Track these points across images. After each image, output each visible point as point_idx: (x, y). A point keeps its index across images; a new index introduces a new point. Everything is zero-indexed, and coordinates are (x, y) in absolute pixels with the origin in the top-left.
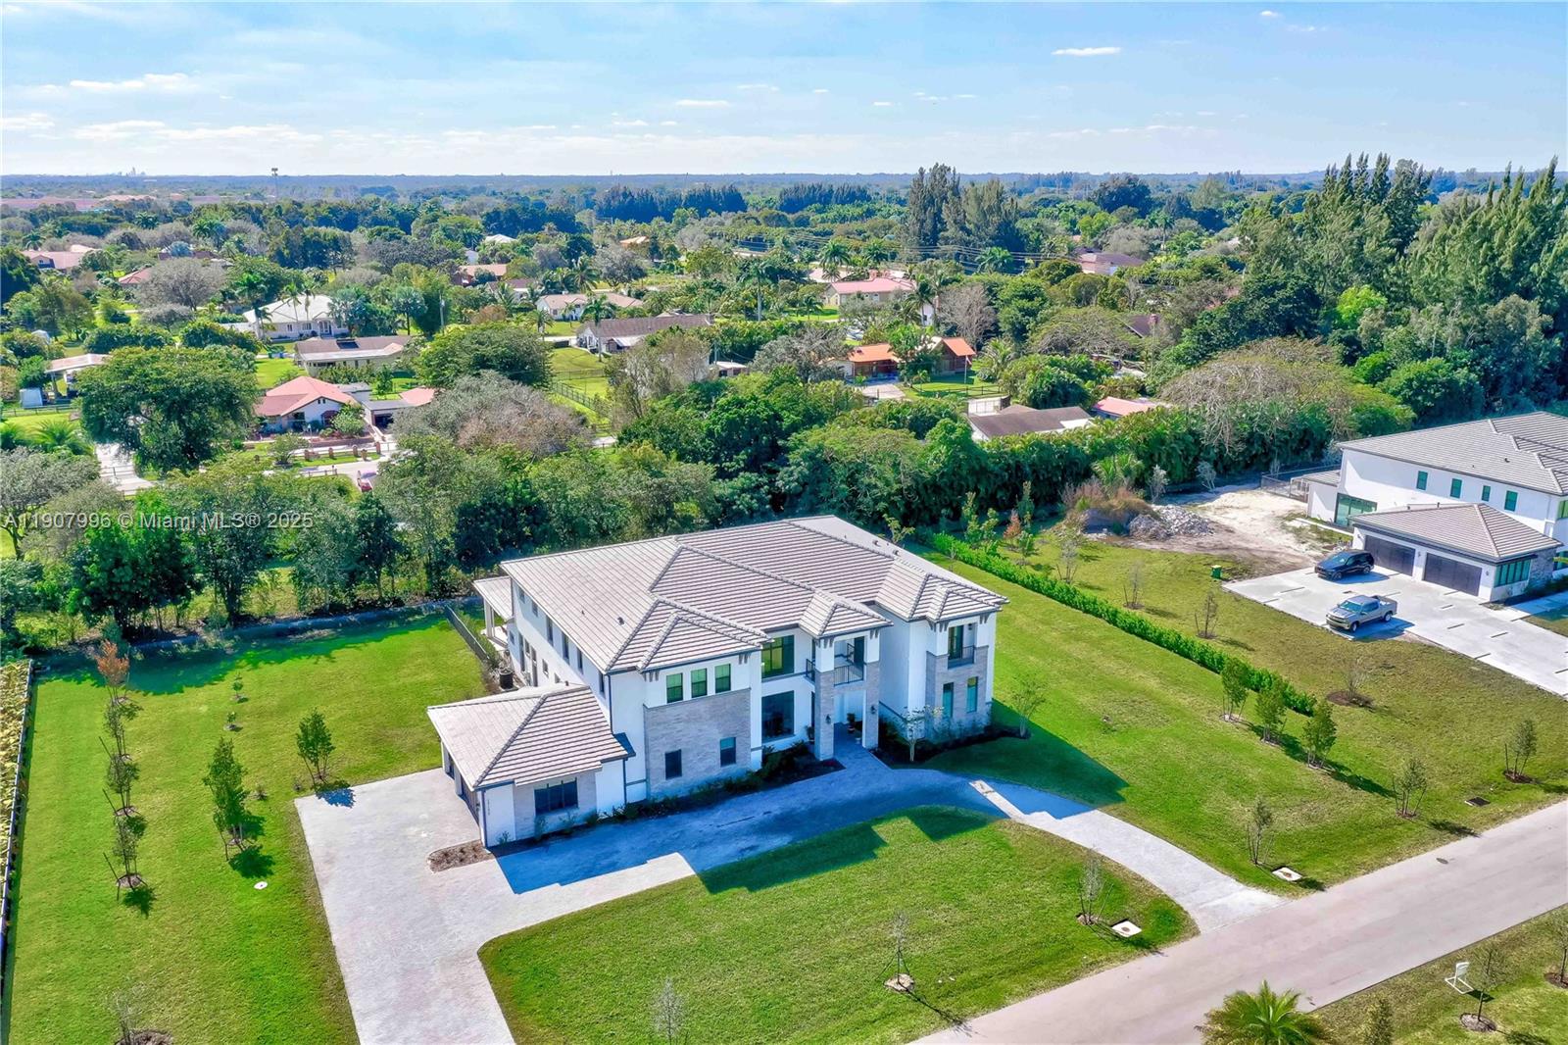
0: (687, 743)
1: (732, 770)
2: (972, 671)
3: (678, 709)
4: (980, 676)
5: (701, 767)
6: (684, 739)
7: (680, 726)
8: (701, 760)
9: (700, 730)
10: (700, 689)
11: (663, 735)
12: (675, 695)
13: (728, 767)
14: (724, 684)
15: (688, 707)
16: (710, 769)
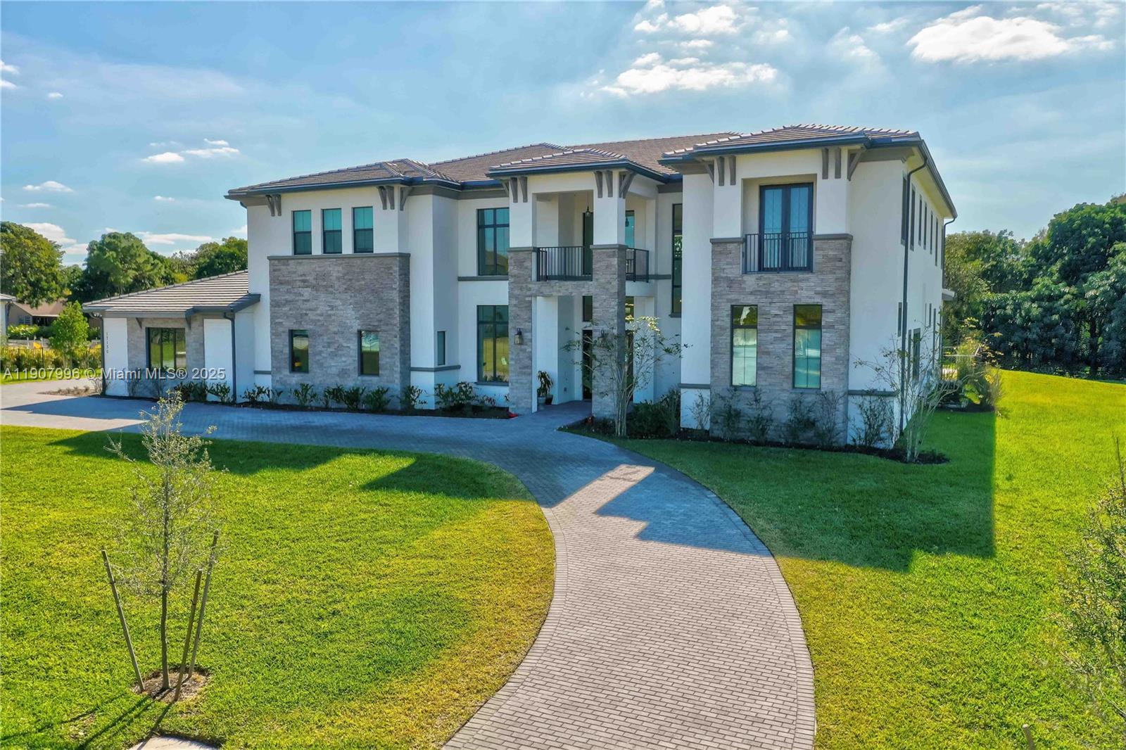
0: (314, 322)
1: (372, 383)
2: (807, 290)
3: (303, 267)
4: (827, 304)
5: (334, 366)
6: (312, 316)
7: (307, 293)
8: (333, 355)
9: (332, 308)
10: (331, 239)
11: (287, 302)
12: (301, 241)
13: (366, 378)
14: (363, 239)
15: (315, 265)
16: (343, 373)
